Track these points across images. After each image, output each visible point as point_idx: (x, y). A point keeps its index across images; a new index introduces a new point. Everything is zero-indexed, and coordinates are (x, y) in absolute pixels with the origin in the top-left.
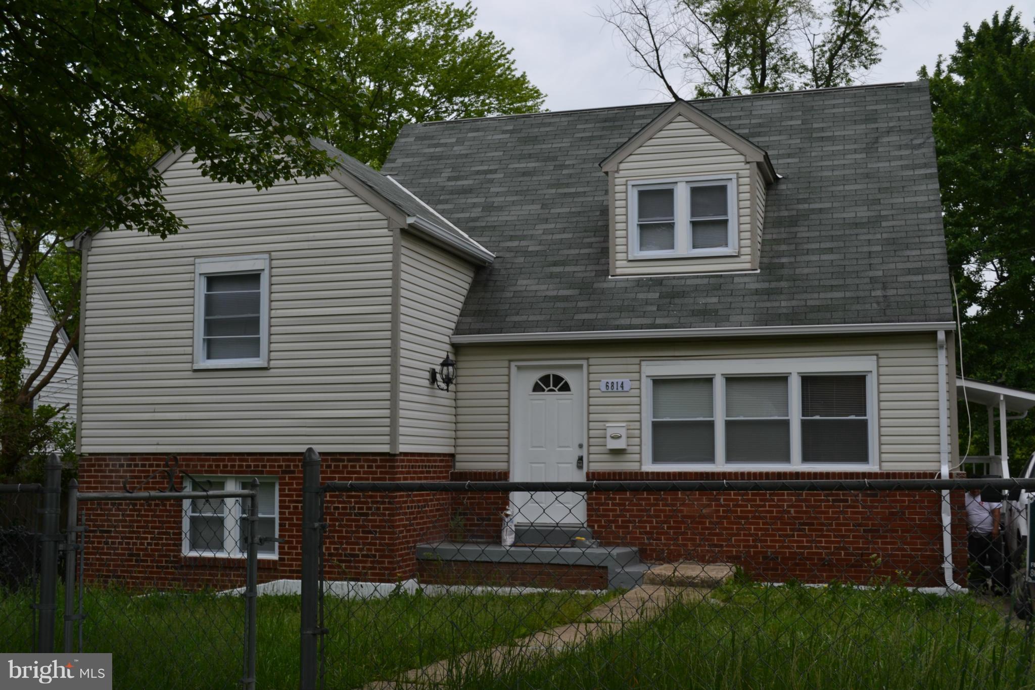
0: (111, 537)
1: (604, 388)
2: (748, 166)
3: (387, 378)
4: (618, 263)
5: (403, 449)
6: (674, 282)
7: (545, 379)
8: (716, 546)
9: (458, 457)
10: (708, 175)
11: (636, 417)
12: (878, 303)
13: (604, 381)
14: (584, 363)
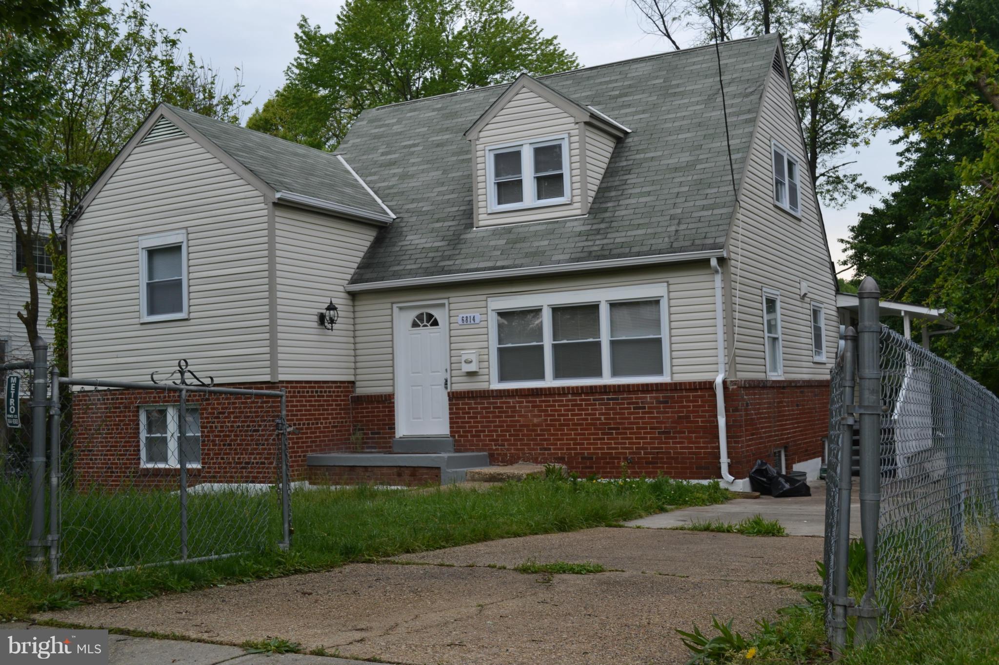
0: (93, 455)
1: (460, 322)
2: (577, 126)
4: (481, 217)
5: (282, 378)
6: (521, 230)
7: (420, 317)
8: (546, 449)
9: (358, 384)
10: (546, 138)
11: (485, 344)
12: (669, 237)
13: (461, 316)
14: (446, 301)
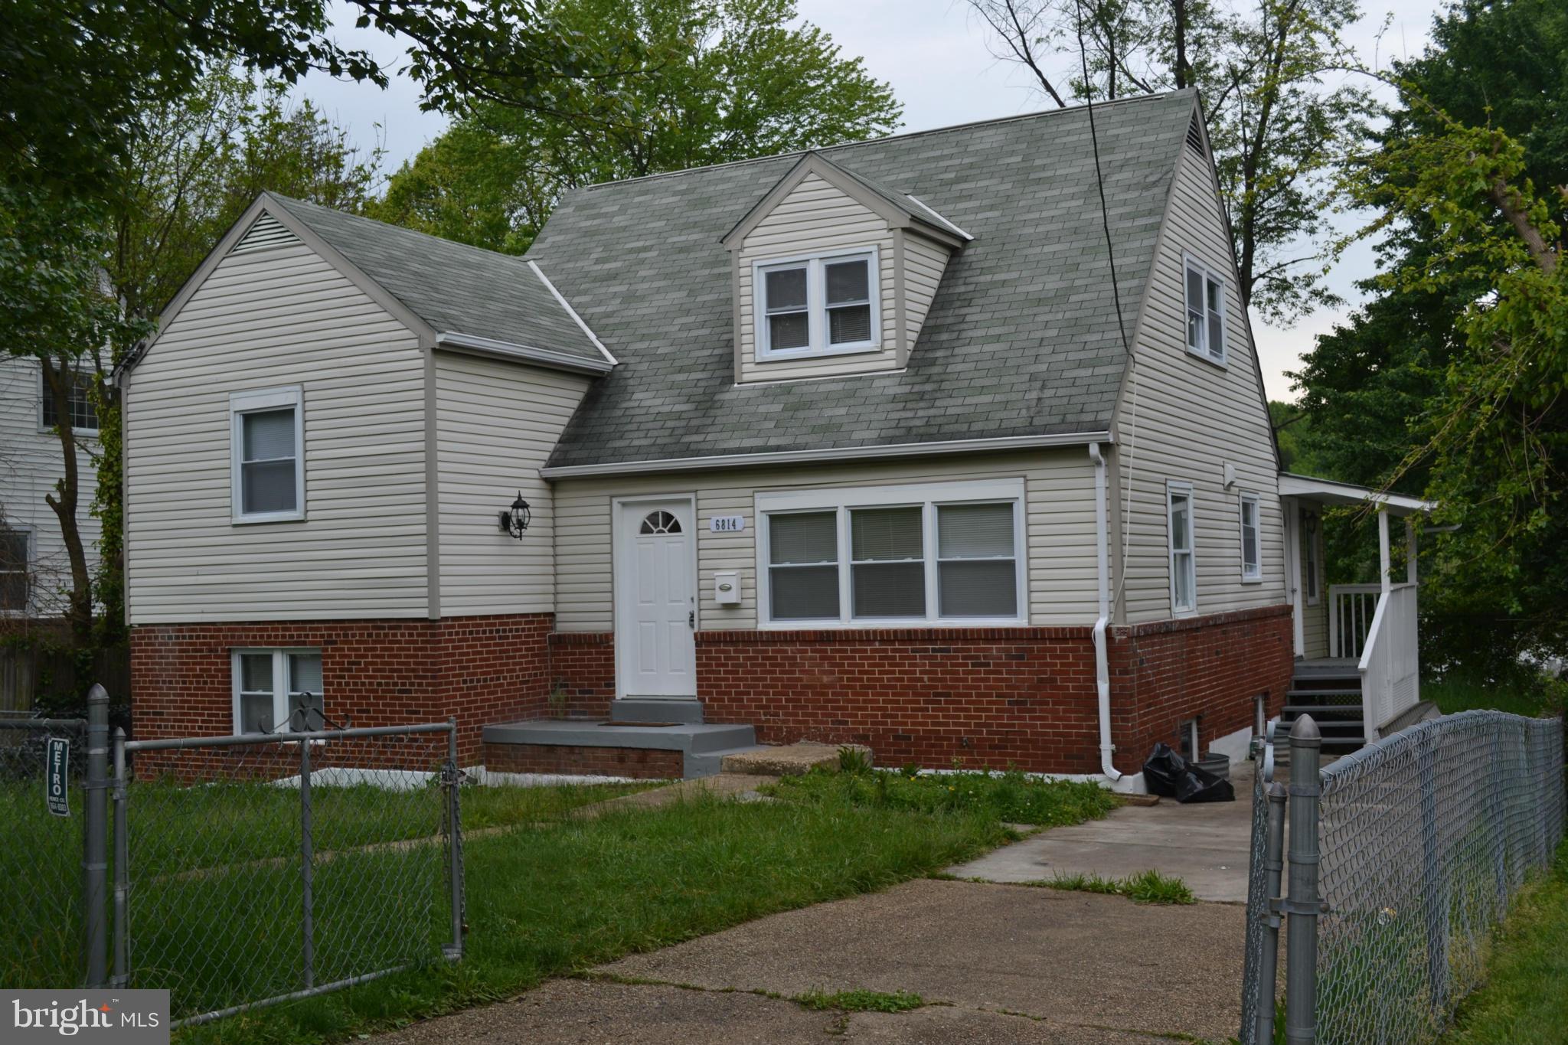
1: (714, 528)
2: (891, 234)
3: (423, 529)
4: (745, 367)
5: (445, 612)
6: (805, 389)
7: (653, 518)
8: (841, 722)
9: (559, 617)
10: (845, 251)
11: (750, 562)
12: (1028, 408)
13: (714, 519)
14: (692, 496)
